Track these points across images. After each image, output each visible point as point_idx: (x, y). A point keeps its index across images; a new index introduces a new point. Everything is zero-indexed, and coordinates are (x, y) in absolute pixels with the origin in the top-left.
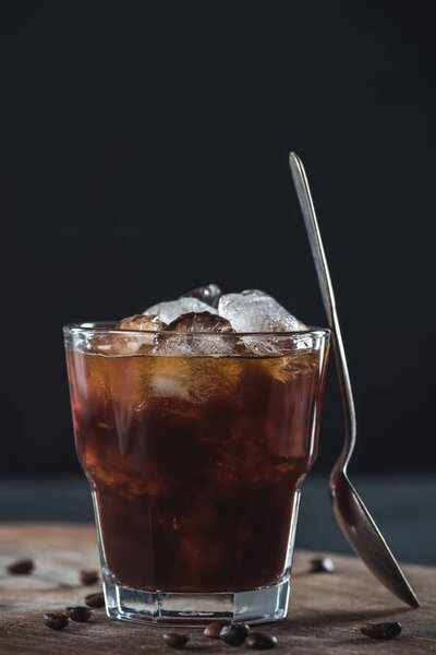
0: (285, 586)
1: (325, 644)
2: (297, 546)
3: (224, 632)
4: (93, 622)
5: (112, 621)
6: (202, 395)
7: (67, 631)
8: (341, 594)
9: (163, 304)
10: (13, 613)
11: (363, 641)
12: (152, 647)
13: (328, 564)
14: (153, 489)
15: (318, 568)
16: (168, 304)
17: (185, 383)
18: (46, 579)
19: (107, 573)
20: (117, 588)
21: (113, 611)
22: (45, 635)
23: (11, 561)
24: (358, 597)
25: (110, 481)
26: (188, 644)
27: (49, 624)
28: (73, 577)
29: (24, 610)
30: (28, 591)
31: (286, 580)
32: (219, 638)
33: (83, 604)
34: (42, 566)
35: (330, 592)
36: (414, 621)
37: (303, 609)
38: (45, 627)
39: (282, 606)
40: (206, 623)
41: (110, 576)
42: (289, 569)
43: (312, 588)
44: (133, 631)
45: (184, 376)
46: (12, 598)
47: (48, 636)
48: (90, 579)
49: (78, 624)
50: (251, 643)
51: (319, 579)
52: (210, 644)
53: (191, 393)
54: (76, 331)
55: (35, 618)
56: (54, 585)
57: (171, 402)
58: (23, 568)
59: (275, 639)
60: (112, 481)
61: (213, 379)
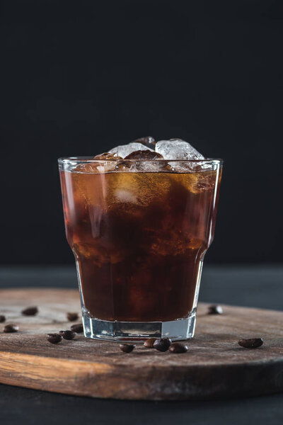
0: (193, 319)
1: (217, 350)
2: (200, 300)
3: (156, 343)
4: (76, 340)
5: (88, 340)
6: (145, 202)
7: (61, 344)
8: (227, 326)
9: (120, 147)
10: (27, 336)
11: (240, 349)
12: (113, 352)
13: (220, 309)
14: (114, 259)
15: (213, 311)
16: (123, 146)
17: (135, 194)
18: (45, 318)
19: (85, 311)
20: (91, 320)
21: (89, 334)
22: (47, 346)
23: (23, 308)
24: (237, 327)
25: (88, 255)
26: (134, 351)
27: (50, 340)
28: (63, 317)
29: (33, 334)
30: (35, 324)
31: (194, 315)
32: (153, 347)
33: (70, 330)
34: (43, 311)
35: (220, 325)
36: (271, 339)
37: (204, 334)
38: (48, 342)
39: (191, 331)
40: (145, 340)
41: (87, 313)
42: (195, 309)
43: (209, 323)
44: (101, 344)
45: (134, 189)
46: (25, 327)
47: (50, 346)
48: (73, 317)
49: (67, 341)
50: (172, 349)
51: (213, 318)
52: (148, 350)
53: (139, 200)
54: (66, 161)
55: (41, 338)
56: (50, 321)
57: (126, 205)
58: (31, 312)
59: (187, 347)
60: (89, 255)
61: (152, 191)
